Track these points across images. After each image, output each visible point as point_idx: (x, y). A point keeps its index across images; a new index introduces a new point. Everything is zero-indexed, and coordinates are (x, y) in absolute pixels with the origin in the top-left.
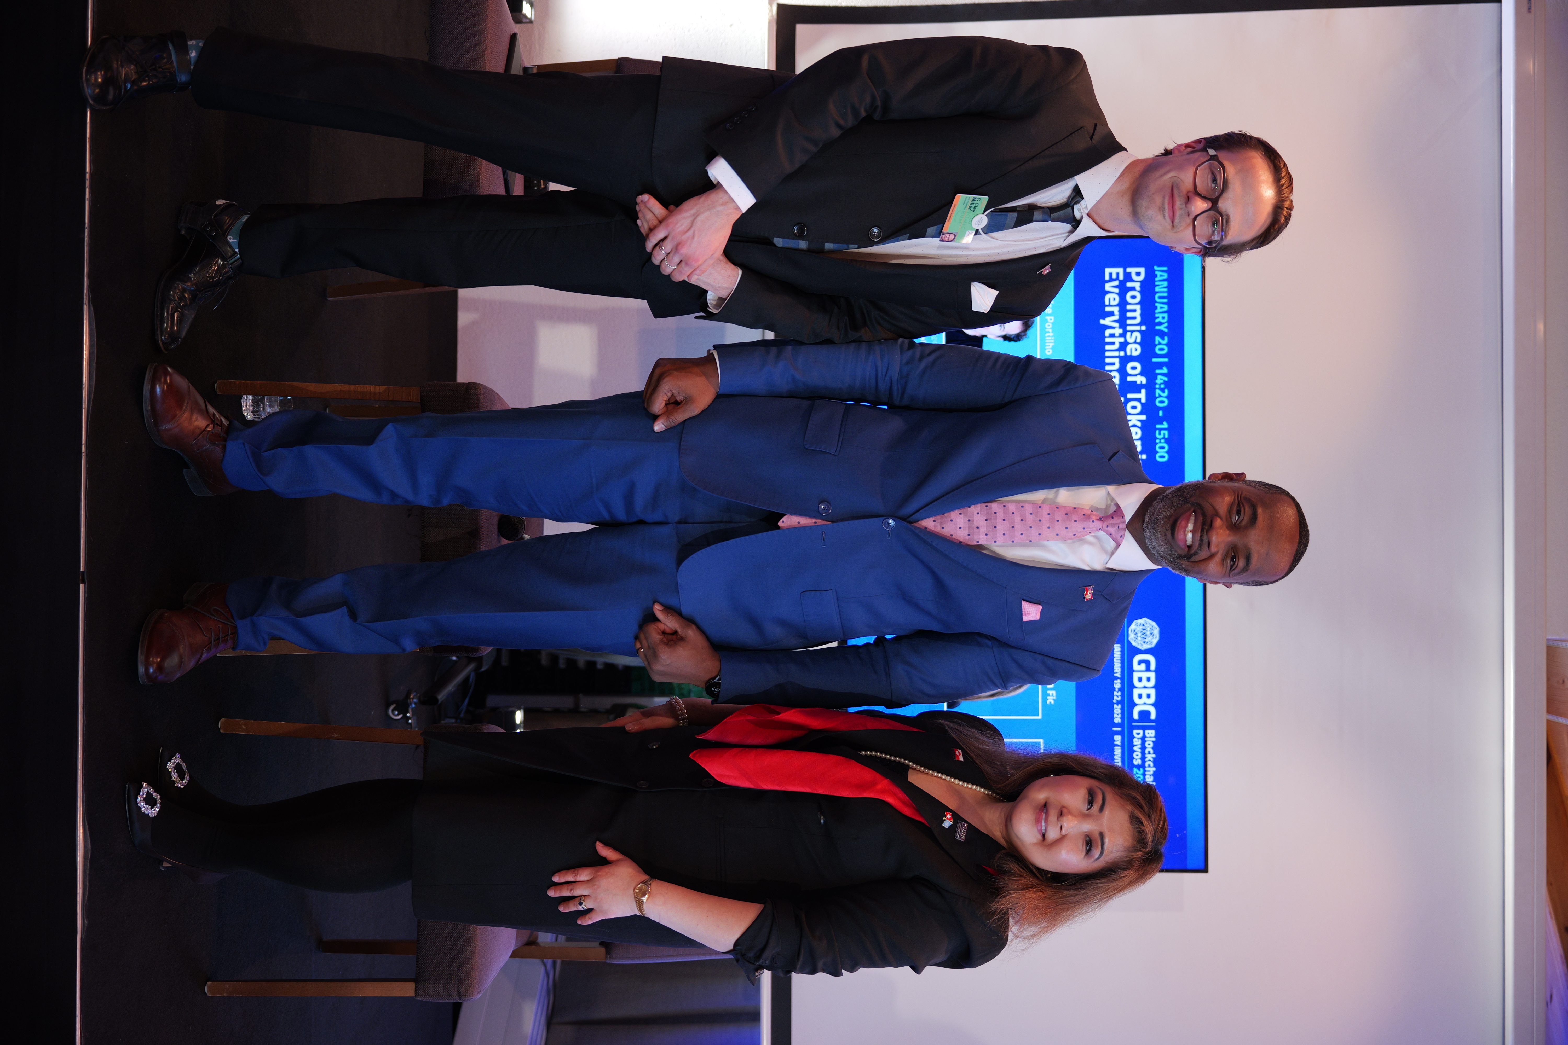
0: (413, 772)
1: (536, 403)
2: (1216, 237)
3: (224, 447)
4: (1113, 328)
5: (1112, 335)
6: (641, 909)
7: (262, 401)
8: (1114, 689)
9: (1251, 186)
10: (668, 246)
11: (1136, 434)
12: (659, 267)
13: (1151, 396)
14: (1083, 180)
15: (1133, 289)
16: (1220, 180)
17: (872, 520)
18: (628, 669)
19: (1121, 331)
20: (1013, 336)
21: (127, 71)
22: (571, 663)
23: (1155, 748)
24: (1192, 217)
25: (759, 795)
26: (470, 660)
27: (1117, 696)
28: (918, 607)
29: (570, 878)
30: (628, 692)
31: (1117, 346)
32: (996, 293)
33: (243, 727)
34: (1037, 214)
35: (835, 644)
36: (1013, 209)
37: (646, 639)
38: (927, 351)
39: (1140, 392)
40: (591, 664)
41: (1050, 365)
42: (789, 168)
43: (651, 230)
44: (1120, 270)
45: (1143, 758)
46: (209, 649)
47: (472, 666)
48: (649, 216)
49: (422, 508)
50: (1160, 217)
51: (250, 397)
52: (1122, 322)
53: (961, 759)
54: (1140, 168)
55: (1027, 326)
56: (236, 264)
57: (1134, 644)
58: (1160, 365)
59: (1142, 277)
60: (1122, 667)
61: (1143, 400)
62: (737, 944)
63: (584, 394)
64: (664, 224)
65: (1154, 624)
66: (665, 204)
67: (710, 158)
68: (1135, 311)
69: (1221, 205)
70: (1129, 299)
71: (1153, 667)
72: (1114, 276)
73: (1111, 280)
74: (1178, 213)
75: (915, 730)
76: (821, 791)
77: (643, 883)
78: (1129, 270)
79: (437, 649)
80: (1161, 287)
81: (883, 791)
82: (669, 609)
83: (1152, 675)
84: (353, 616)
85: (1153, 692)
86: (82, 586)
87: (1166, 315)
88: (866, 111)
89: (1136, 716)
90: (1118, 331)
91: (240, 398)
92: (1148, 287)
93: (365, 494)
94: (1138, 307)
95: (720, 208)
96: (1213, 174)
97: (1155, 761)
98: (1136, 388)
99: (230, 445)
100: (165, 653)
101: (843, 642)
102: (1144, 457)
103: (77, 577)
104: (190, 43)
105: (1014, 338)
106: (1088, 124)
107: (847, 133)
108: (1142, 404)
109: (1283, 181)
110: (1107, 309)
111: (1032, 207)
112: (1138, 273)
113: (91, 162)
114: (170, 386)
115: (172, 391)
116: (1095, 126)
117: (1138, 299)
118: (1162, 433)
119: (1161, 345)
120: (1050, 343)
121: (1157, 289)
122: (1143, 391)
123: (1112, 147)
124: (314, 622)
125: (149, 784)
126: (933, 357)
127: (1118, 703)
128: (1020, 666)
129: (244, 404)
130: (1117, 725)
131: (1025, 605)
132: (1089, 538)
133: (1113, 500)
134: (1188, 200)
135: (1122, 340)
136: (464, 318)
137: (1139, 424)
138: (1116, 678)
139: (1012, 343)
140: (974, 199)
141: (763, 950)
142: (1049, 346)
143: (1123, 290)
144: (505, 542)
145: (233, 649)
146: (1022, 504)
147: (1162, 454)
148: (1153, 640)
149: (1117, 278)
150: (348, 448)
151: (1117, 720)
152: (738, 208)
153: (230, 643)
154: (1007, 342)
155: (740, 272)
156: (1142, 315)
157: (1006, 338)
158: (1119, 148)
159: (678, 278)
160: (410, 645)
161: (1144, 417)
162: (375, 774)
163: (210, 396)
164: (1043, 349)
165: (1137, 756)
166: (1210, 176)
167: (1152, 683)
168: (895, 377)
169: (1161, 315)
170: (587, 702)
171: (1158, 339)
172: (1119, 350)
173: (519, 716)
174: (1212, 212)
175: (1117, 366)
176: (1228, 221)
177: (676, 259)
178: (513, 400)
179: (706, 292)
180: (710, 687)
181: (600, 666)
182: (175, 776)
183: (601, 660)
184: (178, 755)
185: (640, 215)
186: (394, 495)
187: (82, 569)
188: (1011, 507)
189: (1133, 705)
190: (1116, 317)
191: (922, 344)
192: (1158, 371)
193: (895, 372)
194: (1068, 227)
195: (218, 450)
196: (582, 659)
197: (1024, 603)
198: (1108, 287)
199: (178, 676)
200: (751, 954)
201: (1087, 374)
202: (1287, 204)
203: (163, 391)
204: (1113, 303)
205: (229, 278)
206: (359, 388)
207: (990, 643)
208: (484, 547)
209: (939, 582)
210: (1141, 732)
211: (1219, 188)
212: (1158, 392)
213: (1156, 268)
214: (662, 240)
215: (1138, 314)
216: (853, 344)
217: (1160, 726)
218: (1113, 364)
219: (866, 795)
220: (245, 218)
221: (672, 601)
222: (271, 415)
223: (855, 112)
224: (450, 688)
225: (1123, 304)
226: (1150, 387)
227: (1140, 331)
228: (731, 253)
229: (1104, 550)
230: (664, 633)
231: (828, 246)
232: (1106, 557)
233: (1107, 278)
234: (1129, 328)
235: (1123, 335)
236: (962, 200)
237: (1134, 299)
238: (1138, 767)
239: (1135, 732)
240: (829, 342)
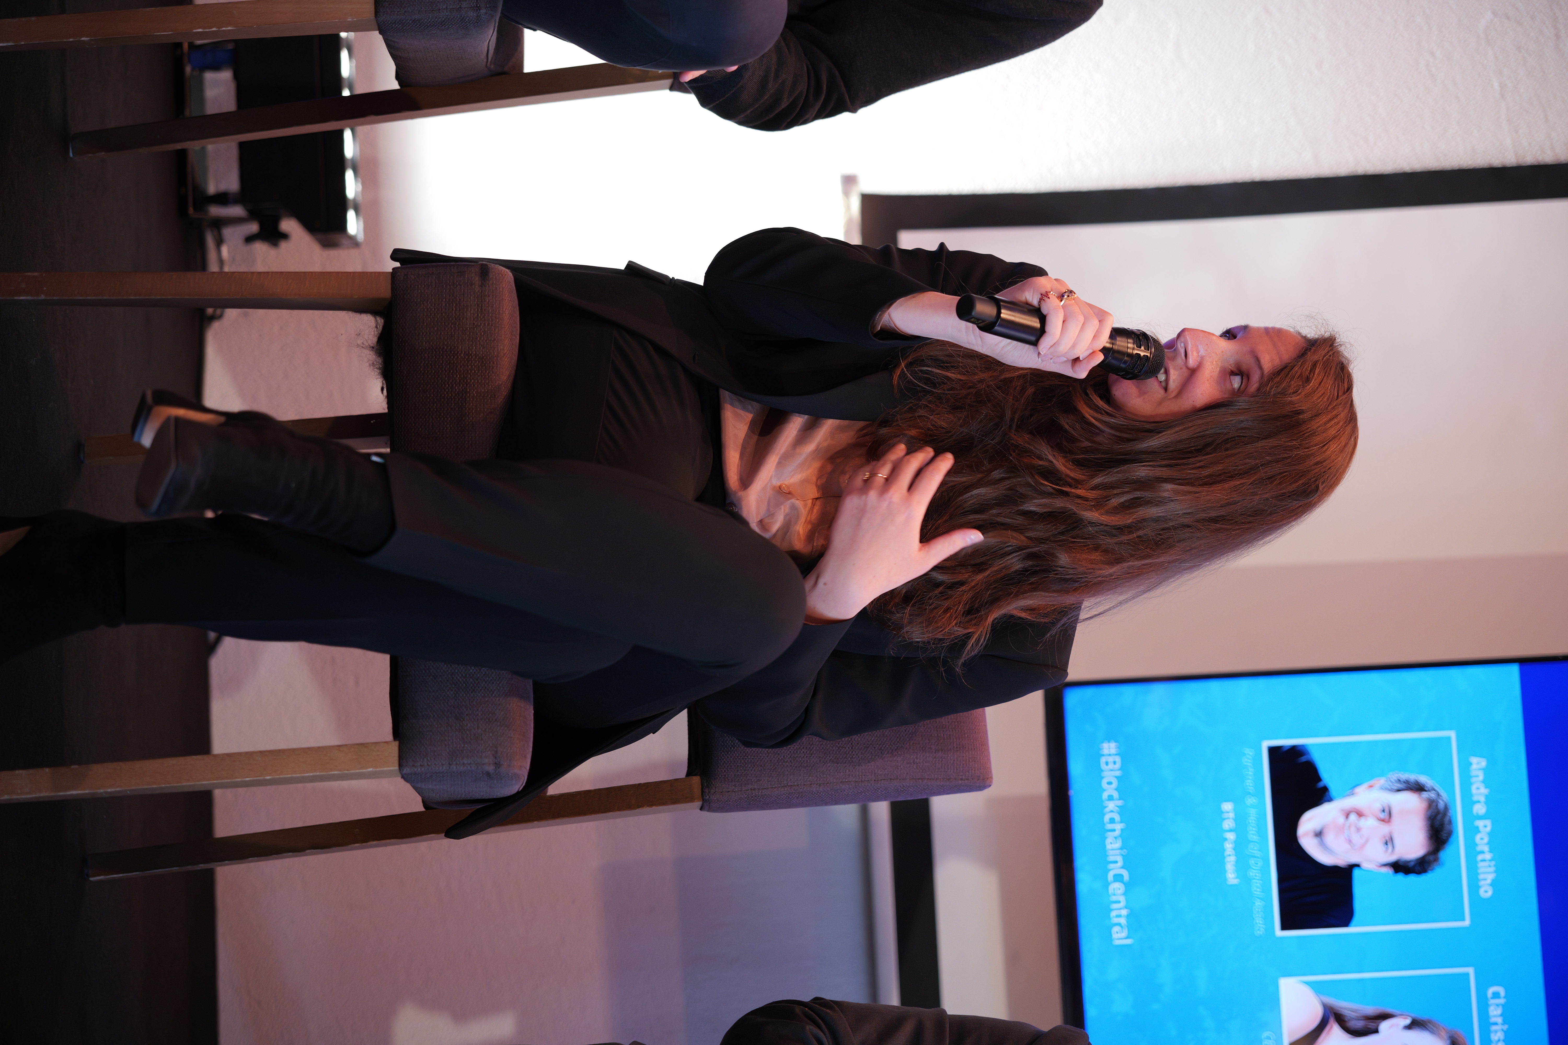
20: (1412, 864)
55: (1439, 842)
105: (1415, 866)
139: (1412, 878)
142: (1485, 879)
154: (1400, 877)
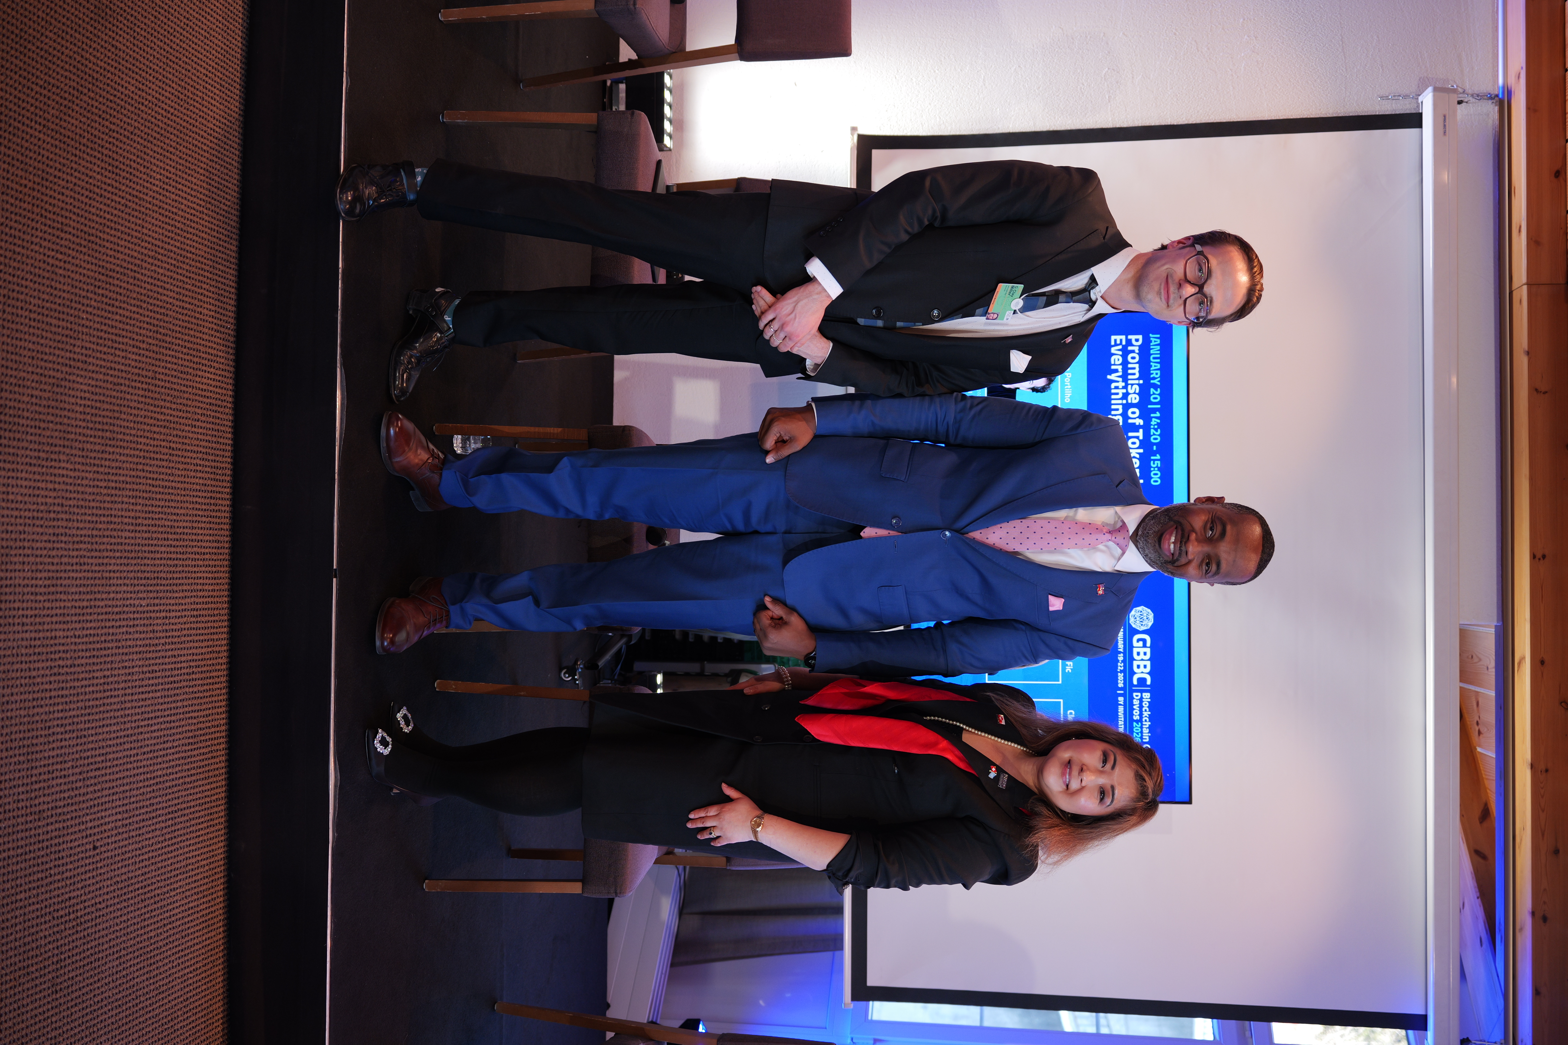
0: (579, 721)
1: (674, 441)
2: (1203, 314)
3: (441, 475)
4: (1118, 382)
5: (1117, 388)
6: (756, 837)
7: (469, 439)
8: (1118, 661)
9: (1230, 274)
10: (775, 325)
11: (1136, 463)
12: (768, 341)
13: (1147, 434)
14: (1098, 271)
15: (1133, 351)
16: (1205, 270)
17: (932, 532)
18: (741, 642)
19: (1123, 384)
21: (370, 191)
22: (699, 638)
23: (1150, 707)
24: (1183, 299)
25: (848, 749)
26: (622, 636)
27: (1120, 666)
28: (968, 599)
29: (702, 814)
30: (741, 660)
31: (1120, 396)
32: (1030, 357)
33: (454, 687)
34: (1061, 298)
35: (902, 628)
36: (1043, 294)
37: (759, 623)
38: (976, 402)
39: (1138, 431)
40: (714, 639)
41: (1070, 413)
42: (868, 265)
43: (763, 313)
44: (1123, 337)
45: (1141, 715)
46: (429, 628)
47: (624, 640)
48: (762, 303)
49: (589, 521)
50: (1158, 299)
51: (460, 436)
52: (1125, 377)
53: (1003, 723)
54: (1142, 261)
55: (1050, 381)
56: (450, 337)
57: (1134, 626)
58: (1154, 411)
59: (1140, 343)
60: (1125, 644)
61: (1141, 438)
62: (828, 866)
63: (710, 436)
64: (772, 309)
65: (1149, 610)
66: (774, 293)
67: (808, 258)
68: (1134, 368)
69: (1206, 289)
70: (1130, 360)
71: (1148, 644)
72: (1118, 342)
73: (1116, 345)
74: (1172, 296)
75: (968, 700)
76: (896, 749)
77: (758, 817)
78: (1130, 337)
79: (600, 628)
80: (1155, 350)
81: (944, 750)
82: (776, 600)
83: (1148, 651)
84: (537, 603)
85: (1148, 664)
86: (334, 580)
87: (1159, 372)
88: (928, 220)
89: (1135, 682)
90: (1122, 384)
91: (452, 437)
92: (1145, 350)
93: (545, 510)
94: (1137, 366)
95: (815, 297)
96: (1200, 265)
97: (1150, 717)
98: (1135, 428)
99: (446, 473)
100: (396, 631)
101: (908, 627)
102: (1141, 481)
103: (331, 573)
104: (417, 170)
105: (1040, 391)
106: (1102, 227)
107: (914, 237)
108: (1140, 441)
109: (1255, 269)
110: (1113, 367)
111: (1058, 292)
112: (1137, 340)
113: (344, 260)
114: (401, 428)
115: (402, 431)
116: (1107, 228)
117: (1137, 360)
118: (1156, 463)
119: (1155, 395)
120: (1068, 394)
121: (1152, 352)
122: (1141, 430)
123: (1118, 244)
124: (508, 608)
125: (383, 730)
126: (980, 407)
127: (1121, 672)
128: (1047, 646)
129: (455, 441)
130: (1121, 689)
131: (1051, 598)
132: (1101, 547)
133: (1119, 517)
134: (1180, 286)
135: (1124, 391)
136: (619, 375)
137: (1138, 456)
138: (1120, 652)
139: (1039, 394)
140: (1012, 287)
141: (849, 870)
142: (1069, 398)
143: (1125, 352)
144: (651, 547)
145: (447, 627)
146: (1049, 520)
147: (1156, 479)
148: (1149, 623)
149: (1121, 344)
150: (534, 476)
151: (1121, 685)
152: (829, 296)
153: (444, 622)
155: (831, 344)
156: (1139, 372)
157: (1034, 390)
158: (1125, 245)
159: (783, 349)
160: (580, 626)
161: (1141, 451)
162: (550, 723)
163: (430, 436)
164: (1063, 398)
165: (1136, 713)
166: (1197, 267)
167: (1148, 656)
168: (951, 423)
169: (1155, 372)
170: (711, 668)
171: (1152, 390)
172: (1121, 399)
173: (659, 679)
174: (1199, 295)
175: (1120, 411)
176: (1211, 302)
177: (782, 335)
178: (657, 439)
179: (805, 359)
180: (808, 659)
181: (720, 640)
182: (402, 723)
183: (721, 636)
184: (405, 708)
185: (754, 301)
186: (568, 511)
187: (335, 567)
188: (1040, 523)
189: (1133, 673)
190: (1120, 374)
191: (972, 397)
192: (1152, 415)
193: (951, 418)
194: (1086, 306)
195: (436, 477)
196: (706, 635)
197: (1050, 597)
198: (1113, 350)
199: (405, 648)
200: (840, 874)
201: (1100, 420)
202: (1258, 287)
203: (395, 432)
204: (1117, 363)
205: (445, 347)
206: (541, 430)
207: (1023, 627)
208: (636, 551)
209: (984, 581)
210: (1139, 694)
211: (1204, 276)
212: (1152, 431)
213: (1151, 335)
214: (772, 321)
215: (1137, 371)
216: (918, 398)
217: (1153, 690)
218: (1117, 410)
219: (930, 752)
220: (457, 302)
221: (778, 594)
222: (476, 451)
223: (920, 221)
224: (608, 657)
225: (1125, 363)
226: (1146, 428)
227: (1138, 384)
228: (825, 329)
229: (1113, 556)
230: (772, 618)
231: (899, 324)
232: (1114, 562)
233: (1113, 343)
234: (1130, 382)
235: (1125, 387)
236: (1003, 289)
237: (1134, 359)
238: (1137, 721)
239: (1135, 694)
240: (900, 396)
